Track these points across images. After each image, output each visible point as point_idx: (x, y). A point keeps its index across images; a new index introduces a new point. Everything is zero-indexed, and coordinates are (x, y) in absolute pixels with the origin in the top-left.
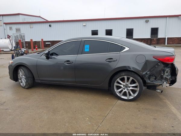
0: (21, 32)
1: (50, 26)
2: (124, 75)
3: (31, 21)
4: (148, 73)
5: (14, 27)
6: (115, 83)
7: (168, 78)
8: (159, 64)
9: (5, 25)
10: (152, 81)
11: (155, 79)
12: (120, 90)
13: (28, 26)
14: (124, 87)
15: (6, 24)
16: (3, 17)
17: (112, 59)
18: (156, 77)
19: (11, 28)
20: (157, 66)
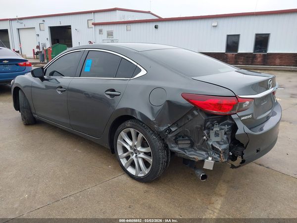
0: (113, 38)
1: (156, 27)
2: (129, 125)
3: (130, 19)
4: (173, 129)
5: (106, 29)
6: (118, 140)
7: (221, 148)
8: (196, 113)
9: (93, 26)
10: (183, 149)
11: (192, 145)
12: (125, 154)
13: (124, 27)
14: (132, 151)
15: (95, 24)
16: (95, 14)
17: (113, 90)
18: (191, 140)
19: (101, 31)
20: (190, 117)
